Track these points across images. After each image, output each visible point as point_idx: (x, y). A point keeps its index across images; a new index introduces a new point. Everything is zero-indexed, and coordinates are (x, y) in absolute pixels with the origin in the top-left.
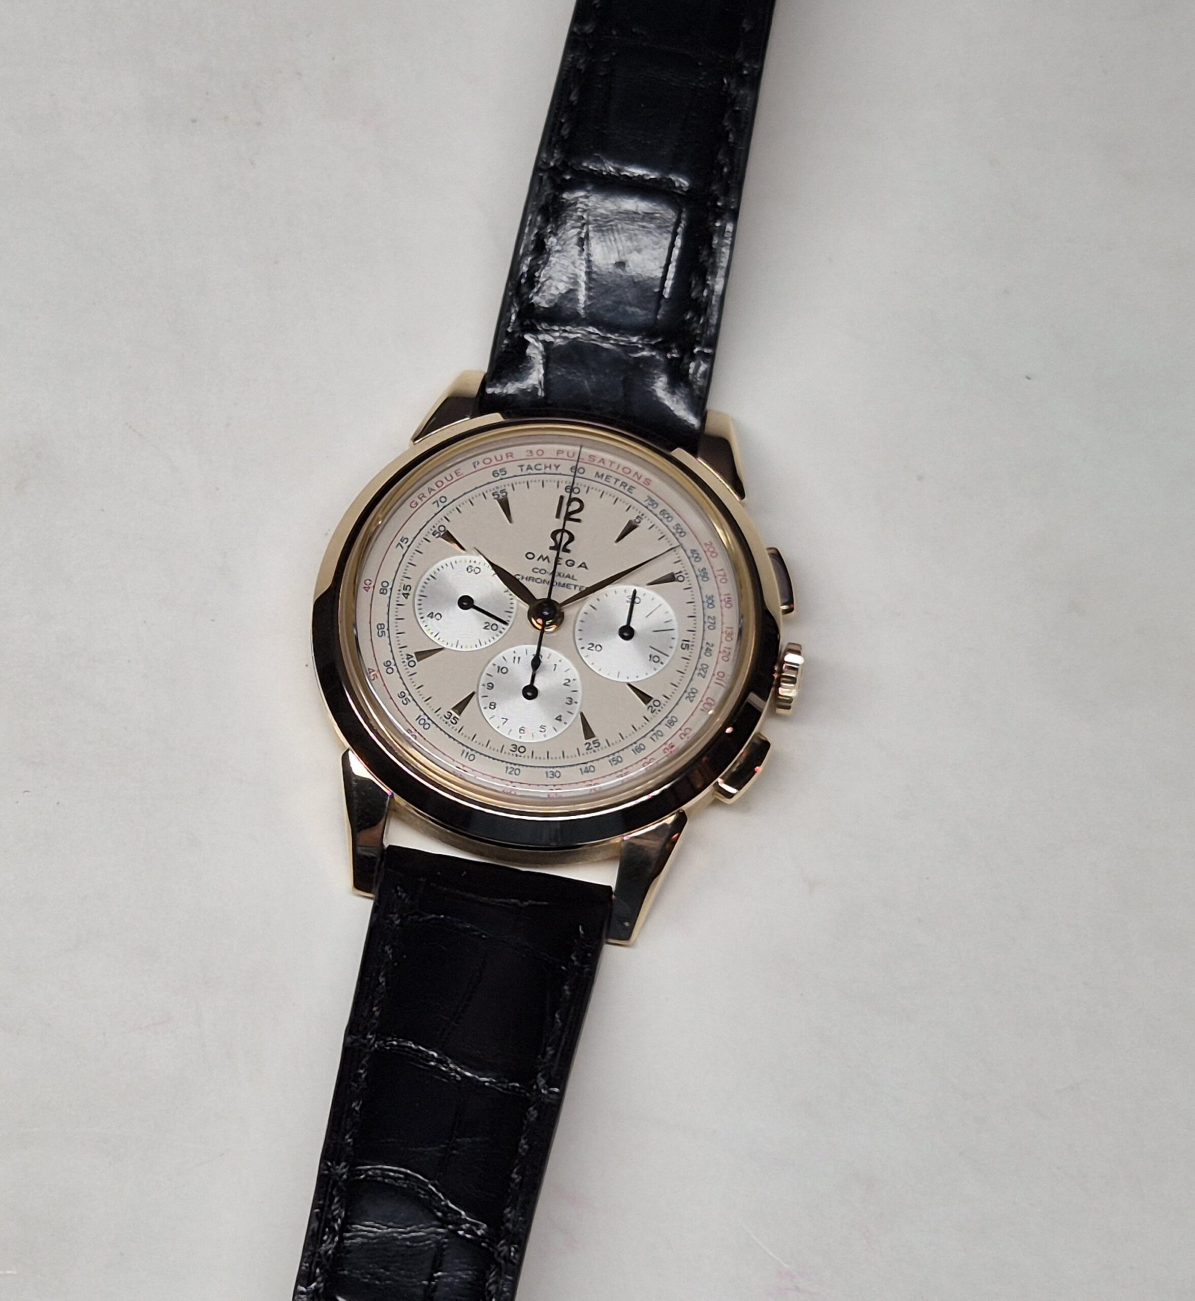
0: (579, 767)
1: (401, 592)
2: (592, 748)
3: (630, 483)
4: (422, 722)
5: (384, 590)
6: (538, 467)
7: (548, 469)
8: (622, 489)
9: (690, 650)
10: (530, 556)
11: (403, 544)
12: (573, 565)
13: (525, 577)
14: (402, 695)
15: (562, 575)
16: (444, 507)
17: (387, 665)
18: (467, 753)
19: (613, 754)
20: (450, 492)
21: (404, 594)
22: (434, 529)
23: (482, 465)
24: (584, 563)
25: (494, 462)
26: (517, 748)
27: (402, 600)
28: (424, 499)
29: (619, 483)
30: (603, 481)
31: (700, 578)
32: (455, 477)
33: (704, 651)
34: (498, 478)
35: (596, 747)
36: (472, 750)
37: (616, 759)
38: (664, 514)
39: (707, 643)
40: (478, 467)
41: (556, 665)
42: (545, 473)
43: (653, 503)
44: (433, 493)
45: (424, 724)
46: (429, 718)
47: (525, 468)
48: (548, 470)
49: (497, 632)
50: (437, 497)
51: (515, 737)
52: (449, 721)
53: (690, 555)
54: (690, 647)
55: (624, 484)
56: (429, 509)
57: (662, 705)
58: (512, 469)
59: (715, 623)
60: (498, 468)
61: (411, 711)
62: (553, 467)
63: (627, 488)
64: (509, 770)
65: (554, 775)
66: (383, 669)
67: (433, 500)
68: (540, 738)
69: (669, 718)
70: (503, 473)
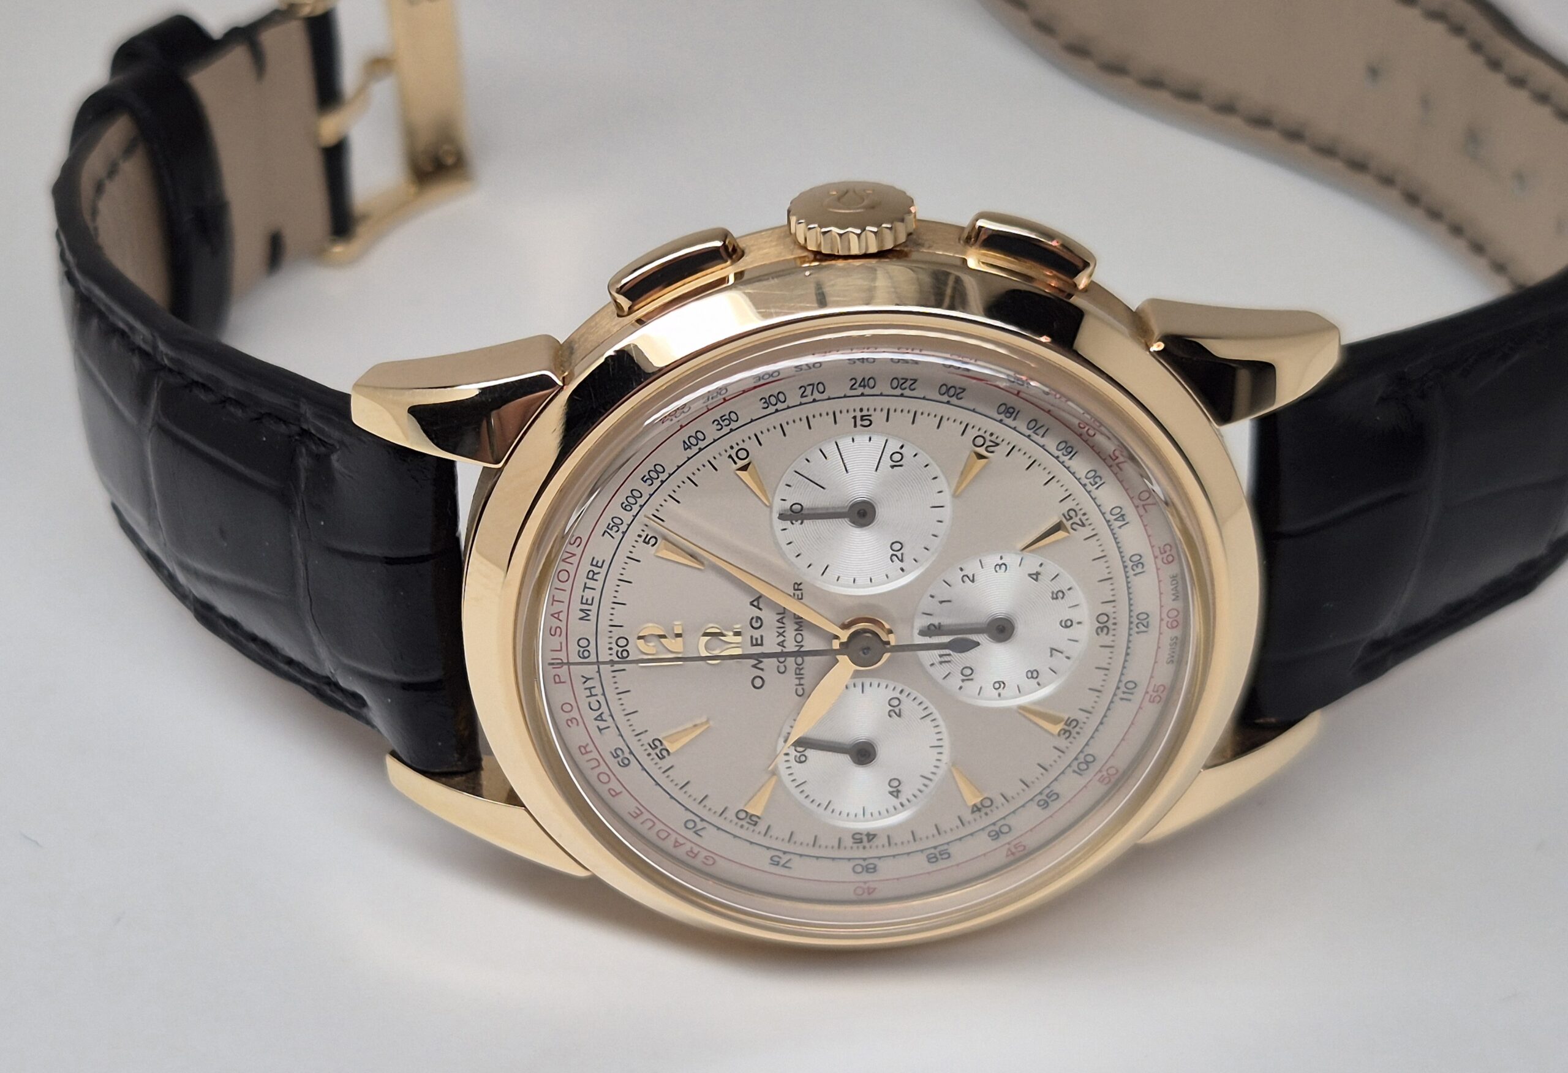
0: (1116, 530)
1: (868, 845)
2: (1080, 520)
3: (585, 567)
4: (1084, 766)
5: (867, 869)
6: (595, 706)
7: (594, 691)
8: (600, 578)
9: (871, 412)
10: (758, 682)
11: (782, 862)
12: (758, 618)
13: (797, 682)
14: (1045, 805)
15: (781, 630)
16: (702, 820)
17: (996, 835)
18: (1124, 693)
19: (1084, 486)
20: (675, 817)
21: (869, 841)
22: (747, 825)
23: (614, 785)
24: (752, 604)
25: (603, 768)
26: (1104, 626)
27: (882, 840)
28: (696, 850)
29: (590, 584)
30: (594, 608)
31: (734, 425)
32: (646, 815)
33: (867, 391)
34: (631, 758)
35: (1076, 515)
36: (1118, 688)
37: (1091, 480)
38: (630, 504)
39: (851, 388)
40: (619, 788)
41: (941, 602)
42: (604, 694)
43: (614, 524)
44: (681, 840)
45: (1087, 763)
46: (1076, 759)
47: (602, 725)
48: (598, 690)
49: (903, 697)
50: (690, 835)
51: (1084, 632)
52: (1074, 732)
53: (695, 449)
54: (865, 413)
55: (592, 576)
56: (711, 840)
57: (981, 433)
58: (609, 741)
59: (813, 385)
60: (612, 762)
61: (1069, 785)
62: (589, 684)
63: (596, 570)
64: (1143, 628)
65: (1140, 563)
66: (1004, 839)
67: (695, 838)
68: (1078, 595)
69: (1002, 417)
70: (619, 752)
